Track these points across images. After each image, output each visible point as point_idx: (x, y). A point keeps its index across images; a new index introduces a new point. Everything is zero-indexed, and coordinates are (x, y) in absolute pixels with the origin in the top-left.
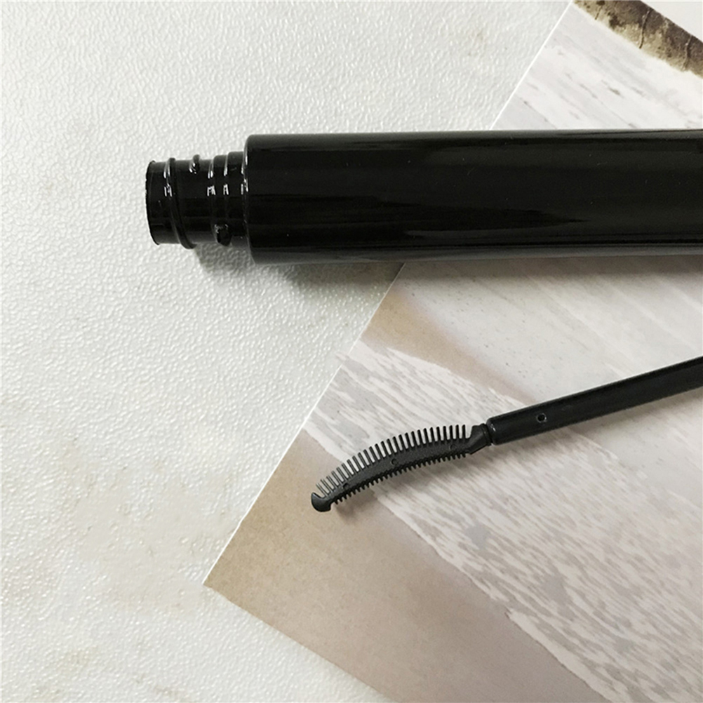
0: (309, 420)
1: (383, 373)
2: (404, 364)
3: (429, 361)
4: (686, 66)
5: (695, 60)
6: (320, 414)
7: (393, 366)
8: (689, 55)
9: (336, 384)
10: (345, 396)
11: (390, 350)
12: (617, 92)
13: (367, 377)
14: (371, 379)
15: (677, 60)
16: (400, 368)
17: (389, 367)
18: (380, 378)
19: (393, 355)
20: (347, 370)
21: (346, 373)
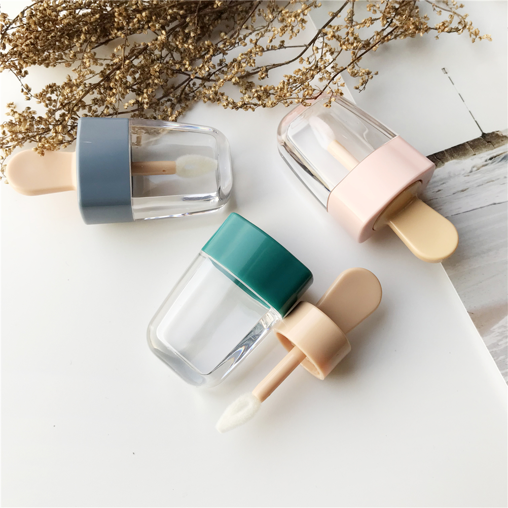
0: (504, 378)
1: (499, 338)
2: (499, 328)
3: (503, 318)
4: (443, 163)
5: (443, 159)
6: (504, 372)
7: (498, 332)
8: (440, 160)
9: (496, 358)
10: (501, 358)
11: (491, 329)
12: (439, 191)
13: (498, 344)
14: (500, 344)
15: (439, 164)
16: (500, 330)
17: (498, 334)
18: (501, 340)
19: (494, 329)
20: (491, 350)
21: (492, 351)
